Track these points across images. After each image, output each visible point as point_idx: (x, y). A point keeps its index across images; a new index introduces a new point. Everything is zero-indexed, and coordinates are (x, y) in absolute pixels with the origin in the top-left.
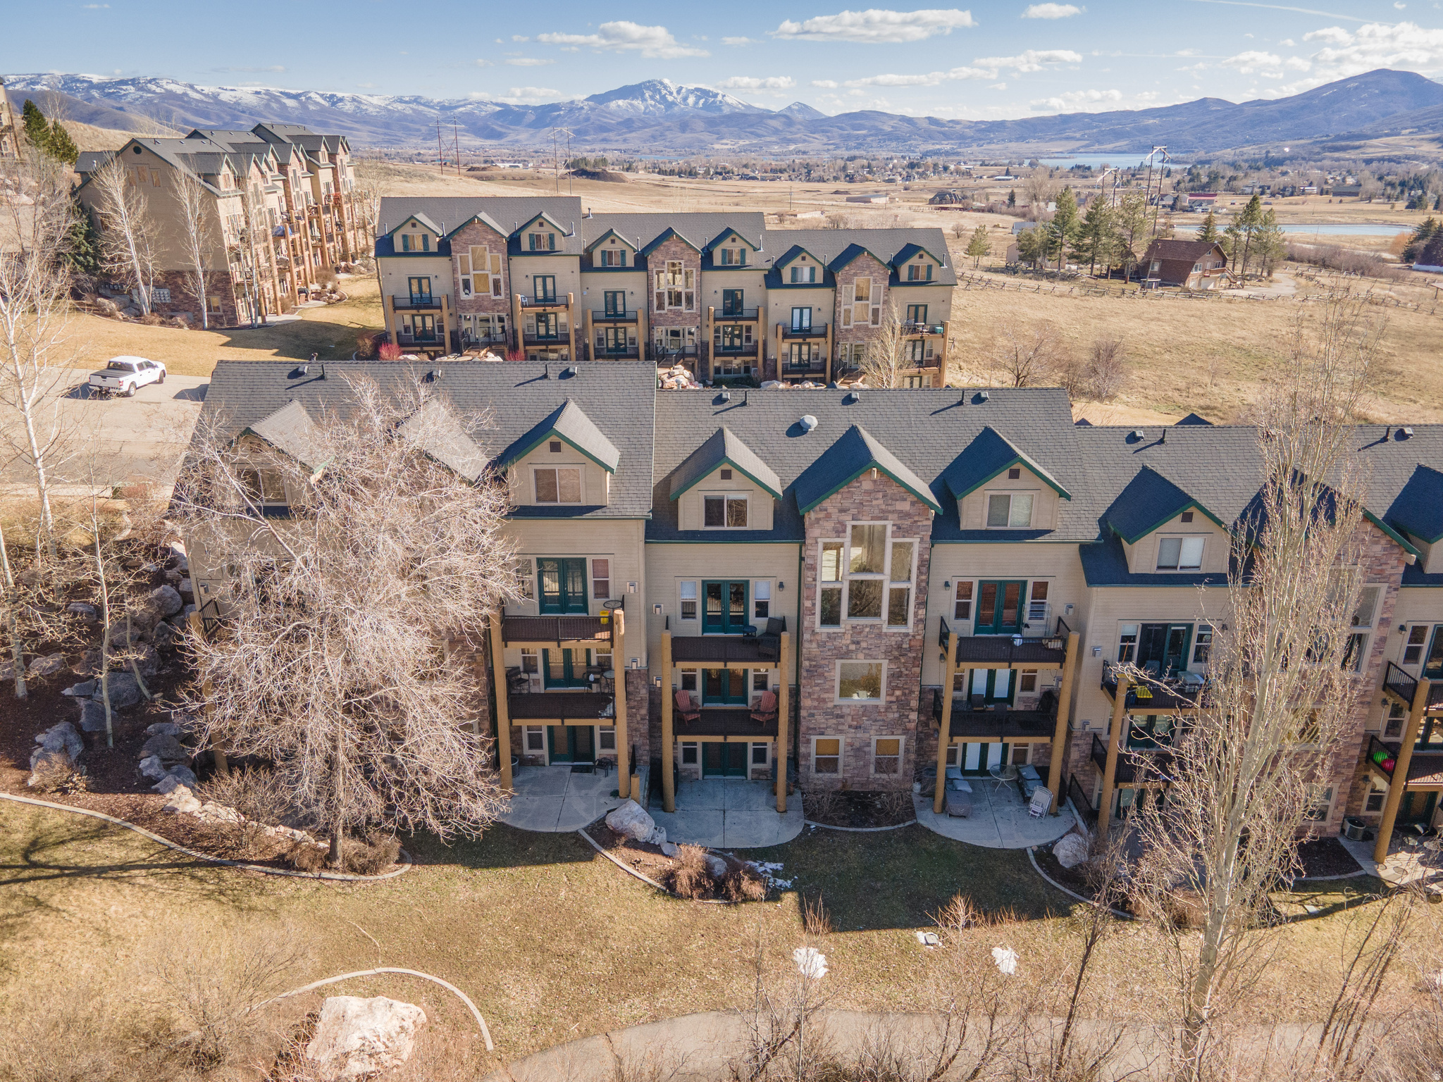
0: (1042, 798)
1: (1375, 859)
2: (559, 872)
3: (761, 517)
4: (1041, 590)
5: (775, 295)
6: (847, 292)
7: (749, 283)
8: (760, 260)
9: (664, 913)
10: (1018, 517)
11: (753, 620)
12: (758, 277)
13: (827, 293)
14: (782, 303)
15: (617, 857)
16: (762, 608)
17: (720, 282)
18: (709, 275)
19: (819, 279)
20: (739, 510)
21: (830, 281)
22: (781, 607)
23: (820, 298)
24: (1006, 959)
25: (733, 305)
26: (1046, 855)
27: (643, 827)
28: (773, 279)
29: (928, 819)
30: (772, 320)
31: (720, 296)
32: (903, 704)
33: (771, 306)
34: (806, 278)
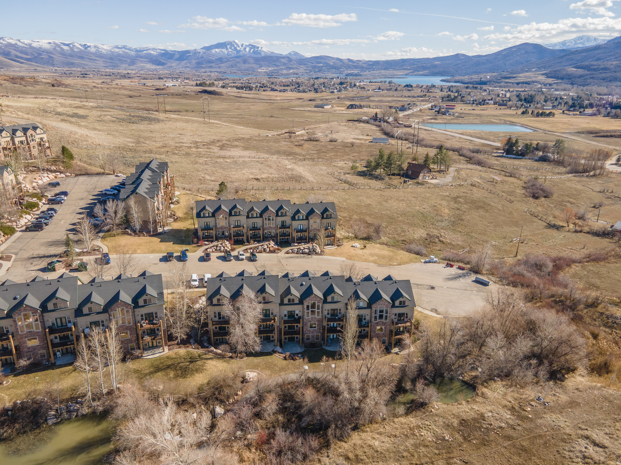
2: (268, 357)
3: (297, 301)
4: (340, 310)
5: (294, 222)
6: (311, 221)
7: (287, 220)
8: (290, 214)
9: (285, 362)
10: (335, 300)
11: (296, 317)
12: (290, 218)
13: (307, 221)
14: (296, 224)
15: (277, 355)
16: (297, 315)
17: (280, 219)
18: (278, 218)
19: (304, 218)
20: (293, 300)
21: (307, 218)
22: (300, 314)
23: (305, 222)
24: (333, 366)
25: (283, 226)
27: (280, 351)
28: (293, 218)
29: (324, 347)
30: (294, 228)
31: (280, 222)
32: (319, 329)
33: (293, 225)
34: (301, 218)
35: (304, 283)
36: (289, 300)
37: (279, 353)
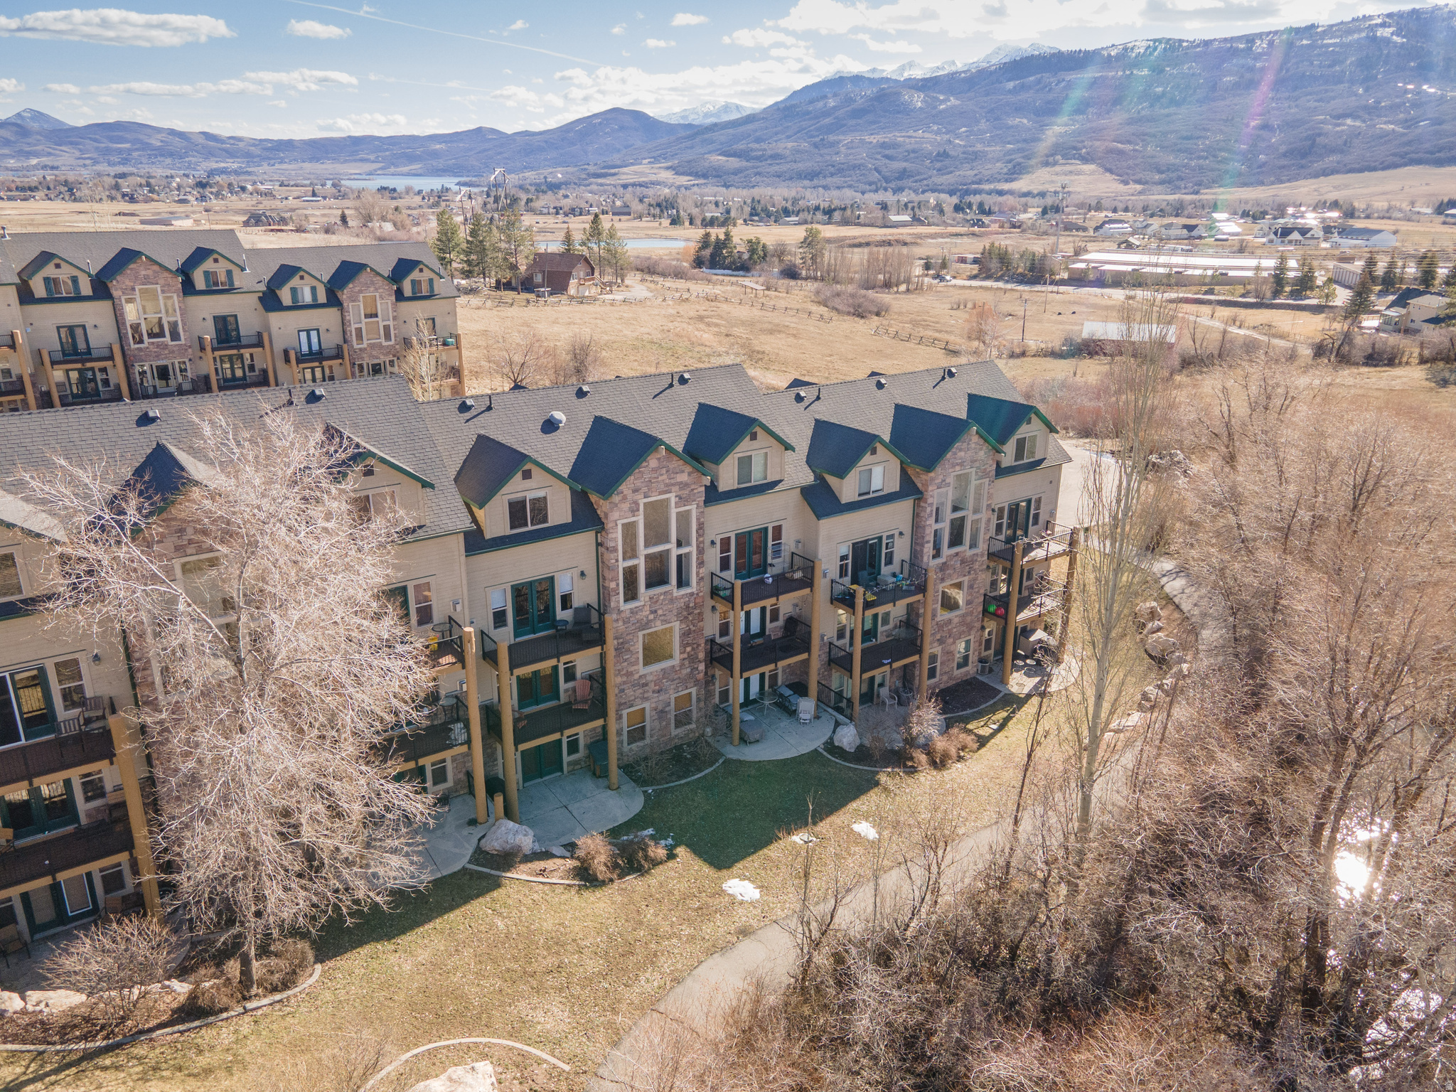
0: (807, 706)
1: (1004, 681)
2: (478, 907)
3: (560, 511)
4: (778, 531)
5: (276, 319)
6: (355, 309)
7: (244, 309)
8: (252, 279)
9: (601, 903)
10: (758, 472)
11: (561, 614)
12: (253, 300)
13: (333, 312)
14: (287, 327)
15: (521, 873)
16: (566, 600)
17: (207, 308)
18: (193, 301)
19: (322, 298)
20: (540, 508)
21: (334, 301)
22: (584, 595)
23: (326, 319)
24: (865, 829)
25: (226, 332)
26: (831, 747)
27: (525, 839)
28: (270, 301)
29: (735, 752)
30: (279, 346)
31: (210, 324)
32: (692, 659)
33: (274, 330)
34: (307, 298)
35: (559, 415)
36: (517, 511)
37: (528, 859)
